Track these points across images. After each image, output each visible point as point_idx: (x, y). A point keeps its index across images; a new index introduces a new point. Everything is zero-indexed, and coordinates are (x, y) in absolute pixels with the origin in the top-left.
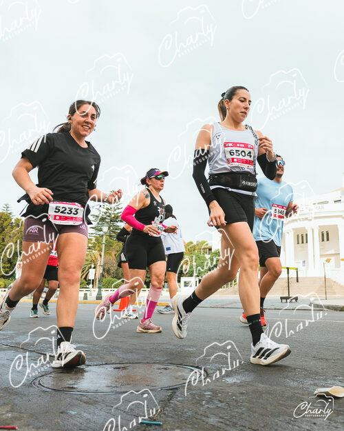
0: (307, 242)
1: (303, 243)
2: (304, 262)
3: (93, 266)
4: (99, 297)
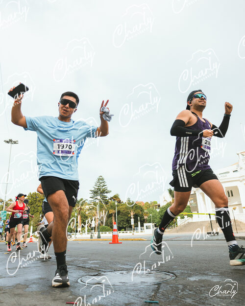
4: (99, 237)
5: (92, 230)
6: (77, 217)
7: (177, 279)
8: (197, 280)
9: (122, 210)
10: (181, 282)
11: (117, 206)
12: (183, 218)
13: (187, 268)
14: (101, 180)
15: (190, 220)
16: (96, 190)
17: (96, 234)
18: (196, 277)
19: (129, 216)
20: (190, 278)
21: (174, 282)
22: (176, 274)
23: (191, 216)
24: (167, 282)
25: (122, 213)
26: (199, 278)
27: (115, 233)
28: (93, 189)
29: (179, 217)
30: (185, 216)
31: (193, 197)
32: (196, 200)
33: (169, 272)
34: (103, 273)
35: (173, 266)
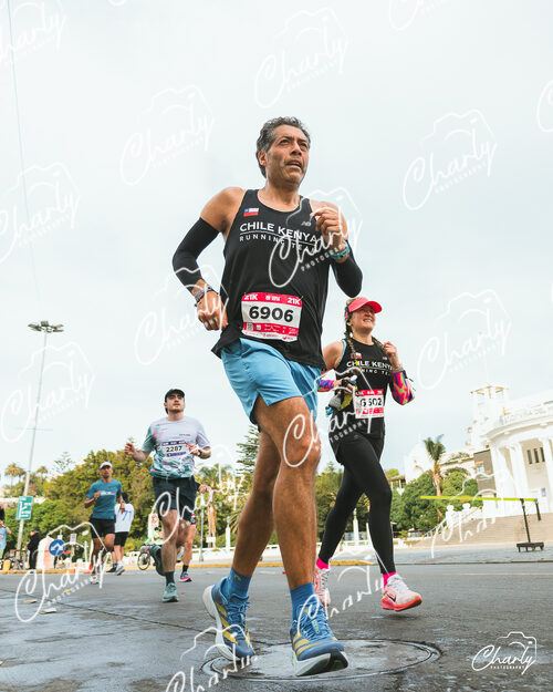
0: (544, 460)
1: (537, 461)
2: (544, 490)
7: (444, 659)
10: (453, 667)
12: (459, 509)
13: (468, 633)
15: (476, 513)
16: (252, 444)
21: (437, 666)
22: (440, 647)
23: (479, 504)
24: (418, 668)
28: (245, 441)
29: (450, 508)
30: (464, 505)
31: (483, 457)
32: (491, 466)
33: (423, 643)
34: (265, 648)
35: (435, 628)
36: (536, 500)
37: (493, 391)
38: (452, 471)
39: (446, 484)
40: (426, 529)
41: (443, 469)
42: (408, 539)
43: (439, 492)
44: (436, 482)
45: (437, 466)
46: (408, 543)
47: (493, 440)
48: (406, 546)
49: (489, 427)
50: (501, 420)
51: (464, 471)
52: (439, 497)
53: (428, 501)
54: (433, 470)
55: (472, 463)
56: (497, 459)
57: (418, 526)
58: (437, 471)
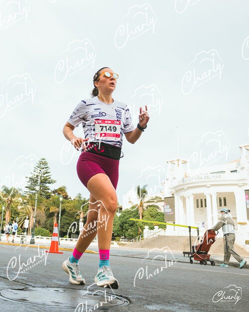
0: (206, 206)
1: (202, 207)
2: (203, 223)
3: (27, 217)
4: (32, 242)
5: (24, 231)
6: (5, 212)
7: (131, 305)
8: (159, 309)
9: (68, 209)
10: (136, 310)
11: (62, 203)
12: (152, 228)
13: (147, 294)
14: (43, 164)
15: (162, 232)
16: (34, 178)
17: (28, 238)
18: (158, 306)
19: (77, 218)
20: (148, 307)
21: (127, 308)
22: (130, 299)
23: (164, 227)
24: (116, 308)
25: (69, 213)
26: (162, 307)
27: (56, 239)
28: (31, 176)
29: (147, 227)
30: (155, 227)
31: (170, 201)
32: (174, 206)
33: (121, 296)
34: (31, 288)
35: (128, 289)
36: (198, 228)
37: (181, 162)
38: (150, 206)
39: (146, 213)
40: (131, 238)
41: (145, 205)
42: (120, 242)
43: (141, 217)
44: (140, 212)
45: (141, 203)
46: (120, 244)
47: (177, 191)
48: (118, 246)
49: (175, 183)
50: (183, 180)
51: (158, 207)
52: (141, 220)
53: (134, 222)
54: (139, 204)
55: (163, 203)
56: (178, 203)
57: (127, 235)
58: (141, 205)
